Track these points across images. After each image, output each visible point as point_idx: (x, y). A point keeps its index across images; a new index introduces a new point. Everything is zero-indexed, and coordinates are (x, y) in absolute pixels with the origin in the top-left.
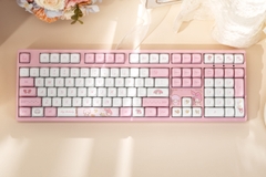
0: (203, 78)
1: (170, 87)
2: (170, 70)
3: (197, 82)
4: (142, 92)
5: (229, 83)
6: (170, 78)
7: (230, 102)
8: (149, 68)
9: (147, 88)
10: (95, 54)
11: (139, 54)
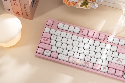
4: (110, 59)
8: (118, 47)
9: (113, 57)
10: (89, 31)
11: (114, 38)
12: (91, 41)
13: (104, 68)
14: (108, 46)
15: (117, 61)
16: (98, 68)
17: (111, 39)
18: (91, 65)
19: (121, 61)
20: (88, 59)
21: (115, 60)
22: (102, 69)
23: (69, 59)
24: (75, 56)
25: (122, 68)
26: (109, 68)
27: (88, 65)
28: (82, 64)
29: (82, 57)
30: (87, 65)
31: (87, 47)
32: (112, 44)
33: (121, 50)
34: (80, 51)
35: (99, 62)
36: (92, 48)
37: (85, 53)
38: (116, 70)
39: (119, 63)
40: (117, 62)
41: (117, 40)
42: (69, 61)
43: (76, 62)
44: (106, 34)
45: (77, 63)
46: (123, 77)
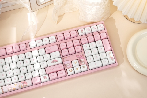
0: (81, 45)
1: (62, 57)
2: (59, 46)
3: (78, 49)
4: (44, 65)
5: (99, 43)
6: (60, 51)
7: (103, 56)
8: (44, 48)
9: (46, 61)
10: (5, 49)
11: (35, 41)
12: (15, 58)
13: (45, 77)
14: (35, 53)
15: (53, 62)
16: (38, 81)
17: (33, 44)
18: (29, 83)
19: (56, 61)
20: (22, 78)
21: (50, 63)
22: (43, 80)
23: (2, 90)
24: (7, 83)
25: (61, 66)
26: (48, 74)
27: (27, 83)
28: (19, 87)
29: (15, 79)
30: (25, 85)
31: (13, 66)
32: (37, 48)
33: (50, 49)
34: (9, 75)
35: (36, 74)
36: (20, 64)
37: (15, 74)
38: (57, 72)
39: (55, 63)
40: (53, 64)
41: (40, 42)
42: (4, 92)
43: (12, 89)
44: (25, 42)
45: (14, 89)
46: (67, 75)
